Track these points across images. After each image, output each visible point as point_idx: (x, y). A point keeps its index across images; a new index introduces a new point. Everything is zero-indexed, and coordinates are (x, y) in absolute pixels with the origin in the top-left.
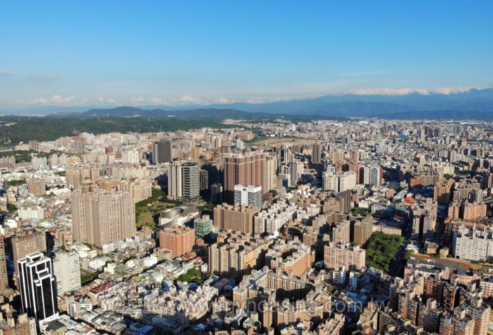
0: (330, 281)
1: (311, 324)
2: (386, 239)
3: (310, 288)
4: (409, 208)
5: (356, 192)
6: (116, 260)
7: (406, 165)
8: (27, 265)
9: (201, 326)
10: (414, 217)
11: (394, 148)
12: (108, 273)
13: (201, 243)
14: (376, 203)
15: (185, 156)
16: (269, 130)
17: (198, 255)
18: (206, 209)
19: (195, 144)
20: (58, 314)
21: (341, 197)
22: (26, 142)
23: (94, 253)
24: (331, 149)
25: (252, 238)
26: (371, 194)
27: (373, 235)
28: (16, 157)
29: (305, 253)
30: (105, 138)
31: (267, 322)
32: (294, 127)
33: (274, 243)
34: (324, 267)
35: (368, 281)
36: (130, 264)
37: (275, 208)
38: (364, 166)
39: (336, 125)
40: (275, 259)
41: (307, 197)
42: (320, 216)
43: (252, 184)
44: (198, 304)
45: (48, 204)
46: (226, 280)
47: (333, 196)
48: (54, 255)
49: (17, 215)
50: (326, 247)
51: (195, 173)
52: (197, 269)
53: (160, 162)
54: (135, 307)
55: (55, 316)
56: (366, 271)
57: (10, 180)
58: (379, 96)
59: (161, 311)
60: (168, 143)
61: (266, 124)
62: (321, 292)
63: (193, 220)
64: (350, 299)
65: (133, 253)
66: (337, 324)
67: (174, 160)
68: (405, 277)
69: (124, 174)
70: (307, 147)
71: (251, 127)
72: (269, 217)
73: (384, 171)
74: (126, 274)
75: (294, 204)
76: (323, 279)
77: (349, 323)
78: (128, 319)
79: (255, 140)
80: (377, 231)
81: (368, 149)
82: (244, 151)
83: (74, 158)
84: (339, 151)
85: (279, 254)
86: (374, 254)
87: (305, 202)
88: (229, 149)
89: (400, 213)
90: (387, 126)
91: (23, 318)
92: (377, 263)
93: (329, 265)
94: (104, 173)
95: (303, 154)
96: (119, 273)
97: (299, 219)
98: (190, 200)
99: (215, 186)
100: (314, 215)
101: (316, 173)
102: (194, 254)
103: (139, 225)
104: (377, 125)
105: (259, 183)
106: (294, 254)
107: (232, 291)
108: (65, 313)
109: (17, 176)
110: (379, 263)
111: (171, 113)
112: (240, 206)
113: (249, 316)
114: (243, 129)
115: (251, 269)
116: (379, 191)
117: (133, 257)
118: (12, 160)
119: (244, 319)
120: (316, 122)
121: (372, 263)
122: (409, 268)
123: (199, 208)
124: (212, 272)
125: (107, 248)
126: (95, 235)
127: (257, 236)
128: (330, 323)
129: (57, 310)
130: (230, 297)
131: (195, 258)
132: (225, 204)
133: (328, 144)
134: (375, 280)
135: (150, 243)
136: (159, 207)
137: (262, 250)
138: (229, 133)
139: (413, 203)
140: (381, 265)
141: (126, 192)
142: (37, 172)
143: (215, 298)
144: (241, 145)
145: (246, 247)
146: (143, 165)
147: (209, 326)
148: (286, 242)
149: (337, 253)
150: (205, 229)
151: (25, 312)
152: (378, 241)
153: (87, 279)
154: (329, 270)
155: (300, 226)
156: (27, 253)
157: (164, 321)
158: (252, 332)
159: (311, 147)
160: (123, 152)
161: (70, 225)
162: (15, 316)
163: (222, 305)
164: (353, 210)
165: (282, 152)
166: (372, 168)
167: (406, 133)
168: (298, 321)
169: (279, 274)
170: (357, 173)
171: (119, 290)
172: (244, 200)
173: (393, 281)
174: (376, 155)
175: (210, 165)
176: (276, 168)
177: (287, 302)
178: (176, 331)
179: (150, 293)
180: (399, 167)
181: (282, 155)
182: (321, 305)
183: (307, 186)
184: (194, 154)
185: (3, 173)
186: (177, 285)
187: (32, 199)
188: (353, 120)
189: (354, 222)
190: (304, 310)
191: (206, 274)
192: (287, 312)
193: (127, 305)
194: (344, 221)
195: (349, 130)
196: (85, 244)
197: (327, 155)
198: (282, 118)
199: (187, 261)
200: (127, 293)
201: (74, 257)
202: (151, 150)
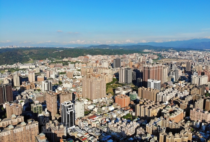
0: (192, 126)
3: (182, 128)
5: (208, 85)
6: (98, 106)
8: (65, 105)
9: (132, 139)
12: (95, 111)
13: (133, 103)
15: (126, 65)
16: (165, 55)
18: (134, 89)
19: (130, 60)
20: (75, 126)
21: (200, 87)
22: (67, 58)
23: (90, 103)
24: (196, 64)
25: (155, 103)
28: (63, 63)
29: (180, 112)
30: (96, 57)
31: (161, 141)
32: (177, 54)
33: (166, 107)
34: (189, 120)
36: (103, 108)
37: (167, 91)
39: (199, 53)
40: (166, 114)
41: (183, 86)
42: (189, 96)
43: (156, 79)
44: (130, 129)
45: (74, 82)
46: (143, 121)
47: (196, 87)
48: (75, 102)
49: (62, 86)
50: (191, 110)
51: (130, 72)
52: (131, 114)
53: (116, 67)
54: (104, 127)
55: (74, 127)
57: (60, 72)
59: (116, 130)
60: (119, 60)
61: (164, 52)
62: (187, 131)
63: (129, 93)
64: (201, 135)
65: (105, 104)
67: (122, 67)
69: (102, 71)
70: (184, 63)
71: (156, 53)
72: (164, 95)
74: (102, 112)
75: (176, 90)
76: (189, 125)
79: (158, 59)
82: (153, 64)
83: (84, 64)
84: (200, 65)
85: (168, 111)
87: (182, 89)
88: (146, 63)
91: (62, 126)
93: (192, 119)
94: (95, 71)
95: (181, 66)
96: (99, 112)
97: (178, 97)
98: (128, 84)
99: (139, 79)
100: (186, 95)
101: (188, 75)
102: (129, 107)
103: (107, 93)
105: (160, 79)
106: (175, 112)
107: (146, 125)
108: (78, 126)
109: (63, 71)
111: (121, 47)
112: (150, 89)
113: (153, 137)
114: (153, 54)
115: (155, 117)
117: (104, 106)
118: (61, 64)
119: (151, 138)
120: (188, 51)
123: (132, 88)
124: (137, 116)
125: (95, 101)
126: (90, 96)
127: (158, 103)
129: (75, 124)
130: (144, 127)
131: (130, 109)
132: (143, 87)
133: (194, 62)
135: (111, 101)
136: (115, 86)
137: (160, 109)
138: (146, 56)
141: (103, 79)
142: (70, 69)
143: (138, 127)
144: (151, 61)
145: (152, 107)
146: (109, 68)
147: (135, 139)
148: (172, 107)
149: (196, 114)
150: (134, 97)
151: (63, 124)
153: (87, 113)
154: (192, 121)
156: (65, 101)
157: (116, 134)
159: (186, 63)
160: (102, 63)
161: (81, 90)
163: (140, 131)
164: (205, 94)
165: (171, 65)
169: (168, 121)
170: (209, 76)
171: (98, 119)
172: (152, 86)
175: (137, 70)
176: (168, 72)
177: (171, 134)
178: (121, 139)
179: (111, 122)
181: (171, 66)
182: (187, 137)
183: (183, 82)
184: (130, 65)
185: (58, 69)
186: (122, 120)
187: (68, 80)
188: (207, 51)
189: (206, 100)
190: (178, 138)
191: (134, 117)
192: (170, 138)
193: (101, 125)
194: (201, 99)
195: (205, 55)
196: (87, 99)
197: (194, 67)
198: (171, 49)
199: (126, 110)
200: (102, 120)
201: (82, 104)
202: (113, 62)
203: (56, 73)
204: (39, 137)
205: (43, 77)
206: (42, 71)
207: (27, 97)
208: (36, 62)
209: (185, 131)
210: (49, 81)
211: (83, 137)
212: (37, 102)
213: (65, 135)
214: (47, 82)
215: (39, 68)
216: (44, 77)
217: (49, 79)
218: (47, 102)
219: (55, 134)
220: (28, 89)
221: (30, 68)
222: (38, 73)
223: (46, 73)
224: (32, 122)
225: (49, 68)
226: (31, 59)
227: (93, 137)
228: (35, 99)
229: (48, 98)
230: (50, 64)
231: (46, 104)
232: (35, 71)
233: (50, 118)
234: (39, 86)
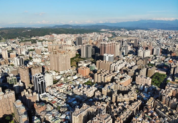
0: (137, 89)
1: (129, 102)
2: (160, 75)
3: (129, 90)
4: (170, 65)
5: (150, 57)
6: (64, 76)
7: (170, 48)
8: (36, 77)
9: (91, 100)
10: (172, 68)
11: (166, 41)
12: (62, 80)
13: (92, 72)
14: (157, 62)
15: (87, 43)
16: (118, 33)
17: (91, 76)
18: (93, 62)
19: (90, 39)
21: (144, 59)
22: (35, 37)
23: (57, 74)
24: (142, 41)
25: (109, 72)
26: (156, 58)
27: (155, 74)
28: (32, 42)
29: (128, 79)
30: (60, 36)
31: (114, 100)
32: (128, 32)
33: (117, 74)
34: (135, 84)
35: (151, 89)
36: (69, 78)
37: (118, 62)
38: (154, 48)
39: (145, 32)
40: (117, 80)
41: (131, 59)
42: (135, 66)
43: (110, 54)
44: (90, 92)
45: (42, 58)
46: (100, 85)
47: (141, 59)
48: (45, 74)
49: (33, 61)
50: (136, 77)
51: (90, 49)
52: (90, 81)
53: (78, 45)
54: (70, 92)
55: (45, 93)
56: (151, 86)
57: (30, 49)
58: (162, 21)
59: (79, 94)
60: (81, 38)
61: (117, 31)
62: (133, 92)
63: (89, 65)
64: (144, 95)
65: (70, 74)
66: (138, 104)
67: (83, 44)
68: (166, 90)
69: (67, 48)
70: (132, 40)
71: (111, 32)
72: (116, 65)
73: (162, 50)
74: (68, 81)
75: (126, 61)
76: (134, 88)
77: (143, 104)
78: (68, 95)
79: (112, 37)
80: (157, 72)
81: (156, 41)
82: (108, 41)
83: (50, 42)
84: (145, 42)
85: (119, 78)
86: (155, 81)
87: (130, 61)
88: (102, 41)
89: (166, 66)
90: (164, 32)
91: (35, 93)
92: (155, 84)
93: (137, 83)
94: (60, 48)
95: (131, 43)
96: (65, 81)
97: (127, 67)
98: (88, 58)
99: (97, 54)
100: (133, 65)
101: (135, 50)
102: (89, 76)
103: (72, 66)
104: (161, 32)
105: (113, 53)
106: (124, 78)
107: (102, 89)
108: (48, 92)
109: (32, 48)
110: (156, 84)
111: (82, 27)
112: (106, 61)
113: (107, 98)
114: (108, 33)
115: (109, 82)
116: (159, 58)
117: (70, 76)
118: (30, 42)
119: (106, 99)
120: (136, 31)
121: (153, 84)
122: (168, 86)
123: (91, 61)
124: (95, 82)
125: (61, 73)
126: (57, 68)
127: (111, 72)
128: (136, 103)
129: (45, 91)
130: (101, 91)
132: (100, 60)
133: (141, 39)
134: (154, 89)
135: (75, 72)
136: (78, 60)
137: (113, 76)
138: (103, 35)
139: (172, 63)
140: (157, 85)
141: (67, 55)
142: (39, 47)
143: (96, 91)
144: (107, 39)
145: (107, 75)
146: (73, 45)
147: (94, 100)
148: (122, 74)
149: (140, 79)
150: (93, 68)
151: (35, 92)
152: (157, 76)
153: (55, 82)
154: (137, 85)
155: (127, 69)
156: (36, 73)
157: (79, 97)
158: (108, 103)
159: (134, 40)
160: (66, 41)
161: (49, 64)
162: (32, 93)
163: (98, 93)
164: (148, 64)
165: (123, 42)
166: (157, 49)
167: (172, 36)
168: (125, 101)
169: (118, 85)
170: (151, 50)
171: (65, 86)
172: (107, 59)
173: (161, 90)
174: (159, 44)
175: (95, 46)
176: (120, 48)
177: (121, 95)
178: (83, 101)
179: (75, 88)
180: (168, 49)
181: (123, 43)
182: (133, 96)
183: (131, 55)
184: (90, 42)
185: (28, 47)
186: (83, 86)
187: (37, 56)
188: (151, 30)
189: (148, 69)
190: (127, 98)
191: (93, 83)
192: (120, 98)
193: (67, 91)
194: (144, 68)
195: (149, 34)
196: (54, 71)
197: (140, 43)
198: (123, 29)
199: (87, 78)
200: (68, 87)
201: (51, 75)
202: (76, 41)
203: (26, 50)
204: (16, 103)
205: (15, 54)
206: (14, 49)
207: (2, 71)
208: (8, 41)
209: (132, 92)
210: (21, 57)
211: (53, 101)
212: (11, 75)
213: (38, 100)
214: (19, 58)
215: (10, 46)
216: (16, 54)
217: (20, 55)
218: (21, 75)
219: (30, 100)
220: (3, 65)
221: (3, 47)
222: (10, 51)
223: (17, 51)
224: (9, 92)
225: (20, 46)
226: (3, 39)
227: (61, 100)
228: (10, 72)
229: (21, 71)
230: (20, 42)
231: (20, 76)
232: (8, 49)
233: (24, 87)
234: (12, 61)
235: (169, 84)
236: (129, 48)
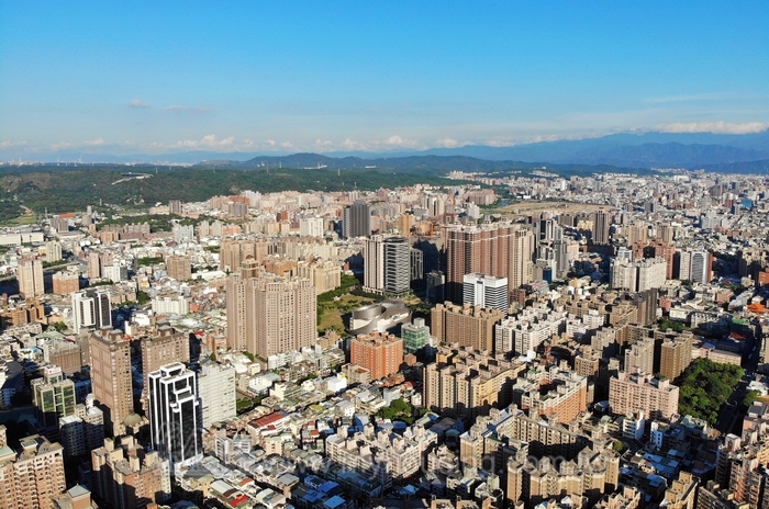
0: (618, 434)
1: (583, 500)
2: (715, 371)
3: (584, 442)
4: (756, 321)
5: (666, 292)
6: (287, 379)
7: (752, 250)
8: (161, 381)
9: (410, 488)
10: (764, 336)
11: (732, 221)
12: (275, 398)
13: (412, 361)
14: (699, 312)
15: (389, 227)
16: (520, 189)
17: (407, 379)
18: (419, 309)
19: (404, 209)
20: (202, 456)
21: (640, 300)
22: (165, 203)
23: (256, 367)
24: (625, 220)
25: (491, 358)
26: (691, 296)
27: (692, 364)
28: (151, 224)
29: (577, 387)
30: (276, 198)
31: (514, 492)
32: (563, 184)
33: (527, 369)
34: (608, 411)
35: (681, 437)
36: (308, 386)
37: (529, 314)
38: (680, 250)
39: (636, 181)
40: (528, 394)
41: (583, 298)
42: (604, 329)
43: (491, 275)
44: (406, 453)
45: (194, 294)
46: (449, 422)
47: (627, 297)
48: (201, 368)
49: (150, 308)
50: (612, 379)
51: (404, 254)
52: (406, 400)
53: (353, 236)
54: (312, 451)
55: (198, 458)
56: (679, 421)
57: (141, 257)
58: (708, 135)
59: (352, 462)
60: (365, 208)
61: (516, 179)
62: (602, 450)
63: (400, 324)
64: (649, 464)
65: (312, 369)
66: (627, 504)
67: (373, 233)
68: (744, 436)
69: (302, 252)
70: (584, 217)
71: (491, 184)
72: (519, 327)
73: (715, 259)
74: (302, 401)
75: (561, 309)
76: (605, 431)
77: (647, 503)
78: (303, 472)
79: (497, 203)
80: (699, 358)
81: (687, 221)
82: (480, 222)
83: (233, 227)
84: (640, 224)
85: (534, 386)
86: (694, 395)
87: (580, 306)
88: (456, 218)
89: (740, 329)
90: (720, 184)
91: (151, 458)
92: (697, 409)
93: (617, 409)
94: (274, 250)
95: (578, 228)
96: (290, 399)
97: (569, 333)
98: (396, 294)
99: (434, 274)
100: (594, 327)
101: (599, 259)
102: (401, 378)
103: (322, 329)
104: (704, 182)
105: (504, 273)
106: (558, 388)
107: (459, 439)
108: (212, 454)
109: (153, 252)
110: (702, 410)
111: (370, 162)
112: (472, 307)
113: (485, 480)
114: (479, 187)
115: (490, 407)
116: (705, 292)
117: (311, 377)
118: (145, 227)
119: (477, 483)
120: (600, 177)
121: (689, 409)
122: (752, 419)
123: (409, 307)
124: (429, 408)
125: (275, 361)
126: (258, 341)
127: (499, 357)
128: (615, 501)
129: (201, 449)
130: (455, 447)
131: (403, 383)
132: (449, 304)
133: (621, 212)
134: (694, 436)
135: (336, 356)
136: (350, 302)
137: (508, 379)
138: (457, 193)
139: (763, 313)
140: (704, 413)
141: (305, 279)
142: (180, 246)
143: (432, 447)
144: (475, 211)
145: (481, 372)
146: (329, 239)
147: (422, 489)
148: (547, 369)
149: (630, 391)
150: (418, 340)
151: (156, 449)
152: (700, 374)
153: (246, 405)
154: (616, 417)
155: (570, 344)
156: (162, 363)
157: (354, 476)
158: (489, 505)
159: (592, 217)
160: (301, 220)
161: (223, 324)
162: (141, 455)
163: (442, 458)
164: (660, 322)
165: (543, 224)
166: (693, 253)
167: (753, 196)
168: (564, 494)
169: (534, 418)
170: (669, 260)
171: (290, 426)
172: (479, 298)
173: (722, 440)
174: (702, 233)
175: (426, 242)
176: (533, 250)
177: (546, 464)
178: (371, 494)
179: (336, 432)
180: (739, 253)
181: (543, 229)
182: (603, 472)
183: (584, 281)
184: (402, 225)
185: (132, 247)
186: (375, 424)
187: (171, 285)
188: (664, 174)
189: (662, 341)
190: (573, 478)
191: (419, 409)
192: (545, 479)
193: (300, 447)
194: (645, 339)
195: (655, 190)
196: (245, 353)
197: (619, 230)
198: (543, 170)
199: (390, 388)
200: (301, 430)
201: (227, 372)
202: (341, 218)
203: (123, 262)
204: (67, 499)
205: (77, 276)
206: (71, 254)
207: (14, 354)
208: (48, 221)
209: (595, 451)
210: (100, 291)
211: (234, 495)
212: (53, 371)
213: (167, 489)
214: (91, 294)
215: (58, 243)
216: (81, 278)
217: (98, 284)
218: (94, 370)
219: (128, 490)
220: (20, 325)
221: (25, 245)
222: (56, 263)
223: (86, 263)
224: (38, 447)
225: (98, 242)
226: (28, 210)
227: (269, 491)
228: (47, 359)
229: (96, 354)
230: (102, 225)
231: (89, 378)
232: (44, 255)
233: (106, 430)
234: (61, 310)
235: (759, 411)
236: (574, 252)
